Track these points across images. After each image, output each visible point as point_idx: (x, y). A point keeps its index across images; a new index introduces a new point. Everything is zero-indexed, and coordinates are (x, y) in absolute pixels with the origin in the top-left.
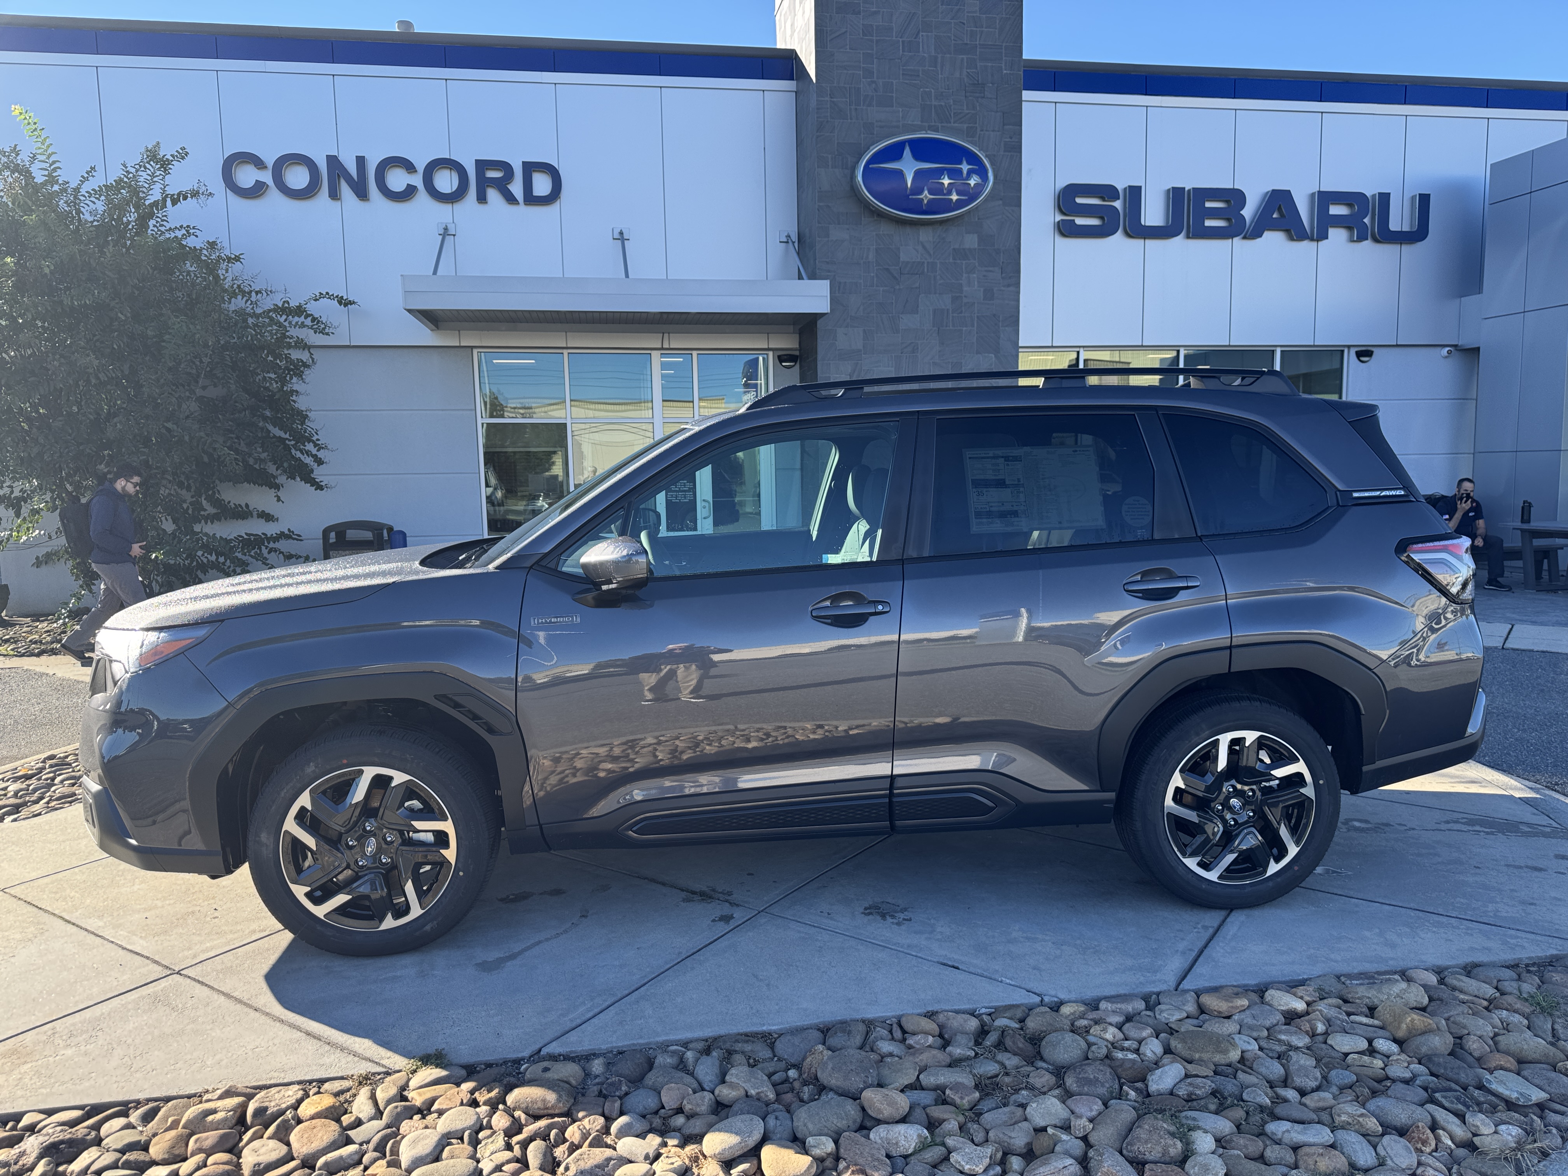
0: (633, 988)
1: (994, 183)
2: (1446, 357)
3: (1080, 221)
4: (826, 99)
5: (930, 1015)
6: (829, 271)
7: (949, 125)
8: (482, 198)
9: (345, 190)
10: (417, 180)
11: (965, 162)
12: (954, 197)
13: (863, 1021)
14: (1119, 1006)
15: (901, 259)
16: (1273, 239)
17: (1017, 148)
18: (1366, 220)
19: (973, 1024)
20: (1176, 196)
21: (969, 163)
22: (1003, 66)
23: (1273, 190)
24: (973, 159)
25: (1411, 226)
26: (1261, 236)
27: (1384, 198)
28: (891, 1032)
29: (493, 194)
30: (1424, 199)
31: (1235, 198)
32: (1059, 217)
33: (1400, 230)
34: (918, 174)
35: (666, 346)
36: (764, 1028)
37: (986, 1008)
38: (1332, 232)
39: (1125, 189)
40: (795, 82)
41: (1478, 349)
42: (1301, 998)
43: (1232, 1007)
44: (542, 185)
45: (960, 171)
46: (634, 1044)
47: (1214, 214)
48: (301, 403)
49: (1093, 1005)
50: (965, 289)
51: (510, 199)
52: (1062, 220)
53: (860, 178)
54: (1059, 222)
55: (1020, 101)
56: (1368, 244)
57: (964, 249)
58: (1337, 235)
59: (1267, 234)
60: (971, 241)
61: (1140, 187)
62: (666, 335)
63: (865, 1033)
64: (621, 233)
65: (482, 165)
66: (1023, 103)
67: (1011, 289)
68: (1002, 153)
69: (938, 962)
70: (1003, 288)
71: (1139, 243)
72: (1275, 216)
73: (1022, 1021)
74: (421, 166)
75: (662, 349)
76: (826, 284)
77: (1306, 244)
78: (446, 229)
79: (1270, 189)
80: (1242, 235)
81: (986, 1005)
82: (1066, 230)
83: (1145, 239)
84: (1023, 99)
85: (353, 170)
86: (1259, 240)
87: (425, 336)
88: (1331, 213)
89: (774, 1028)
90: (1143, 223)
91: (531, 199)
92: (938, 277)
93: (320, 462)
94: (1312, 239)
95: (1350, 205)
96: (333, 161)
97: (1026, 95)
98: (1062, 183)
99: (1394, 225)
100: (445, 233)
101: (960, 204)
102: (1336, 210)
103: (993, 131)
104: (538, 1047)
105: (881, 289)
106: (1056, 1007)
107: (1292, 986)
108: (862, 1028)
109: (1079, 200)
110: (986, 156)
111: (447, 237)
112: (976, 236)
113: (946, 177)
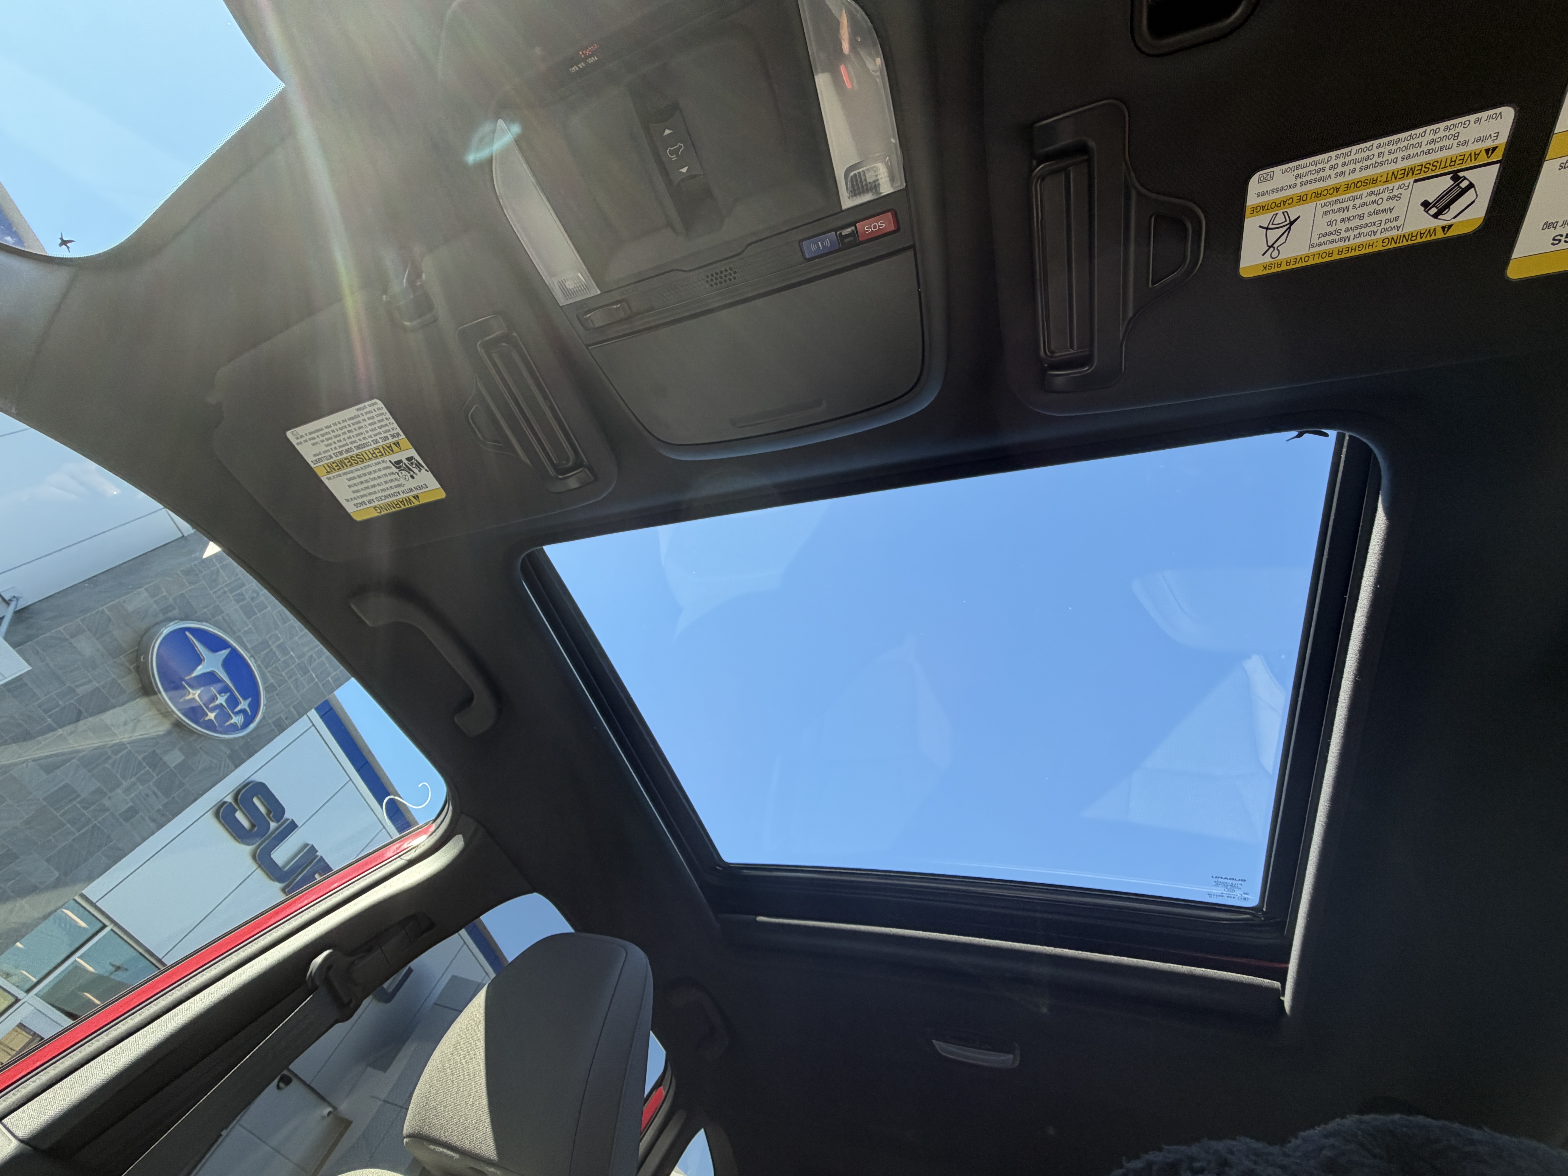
1: (245, 735)
3: (239, 815)
4: (217, 564)
6: (39, 663)
11: (247, 702)
12: (212, 716)
20: (309, 851)
21: (249, 705)
24: (255, 706)
30: (410, 970)
34: (211, 674)
39: (288, 819)
45: (237, 703)
52: (229, 804)
53: (166, 631)
54: (225, 802)
55: (305, 713)
57: (161, 759)
60: (175, 759)
61: (297, 827)
66: (305, 716)
67: (151, 825)
68: (270, 721)
71: (253, 866)
76: (26, 667)
83: (260, 866)
90: (271, 854)
97: (312, 713)
98: (258, 777)
101: (209, 725)
109: (255, 800)
110: (263, 713)
112: (183, 757)
113: (226, 697)
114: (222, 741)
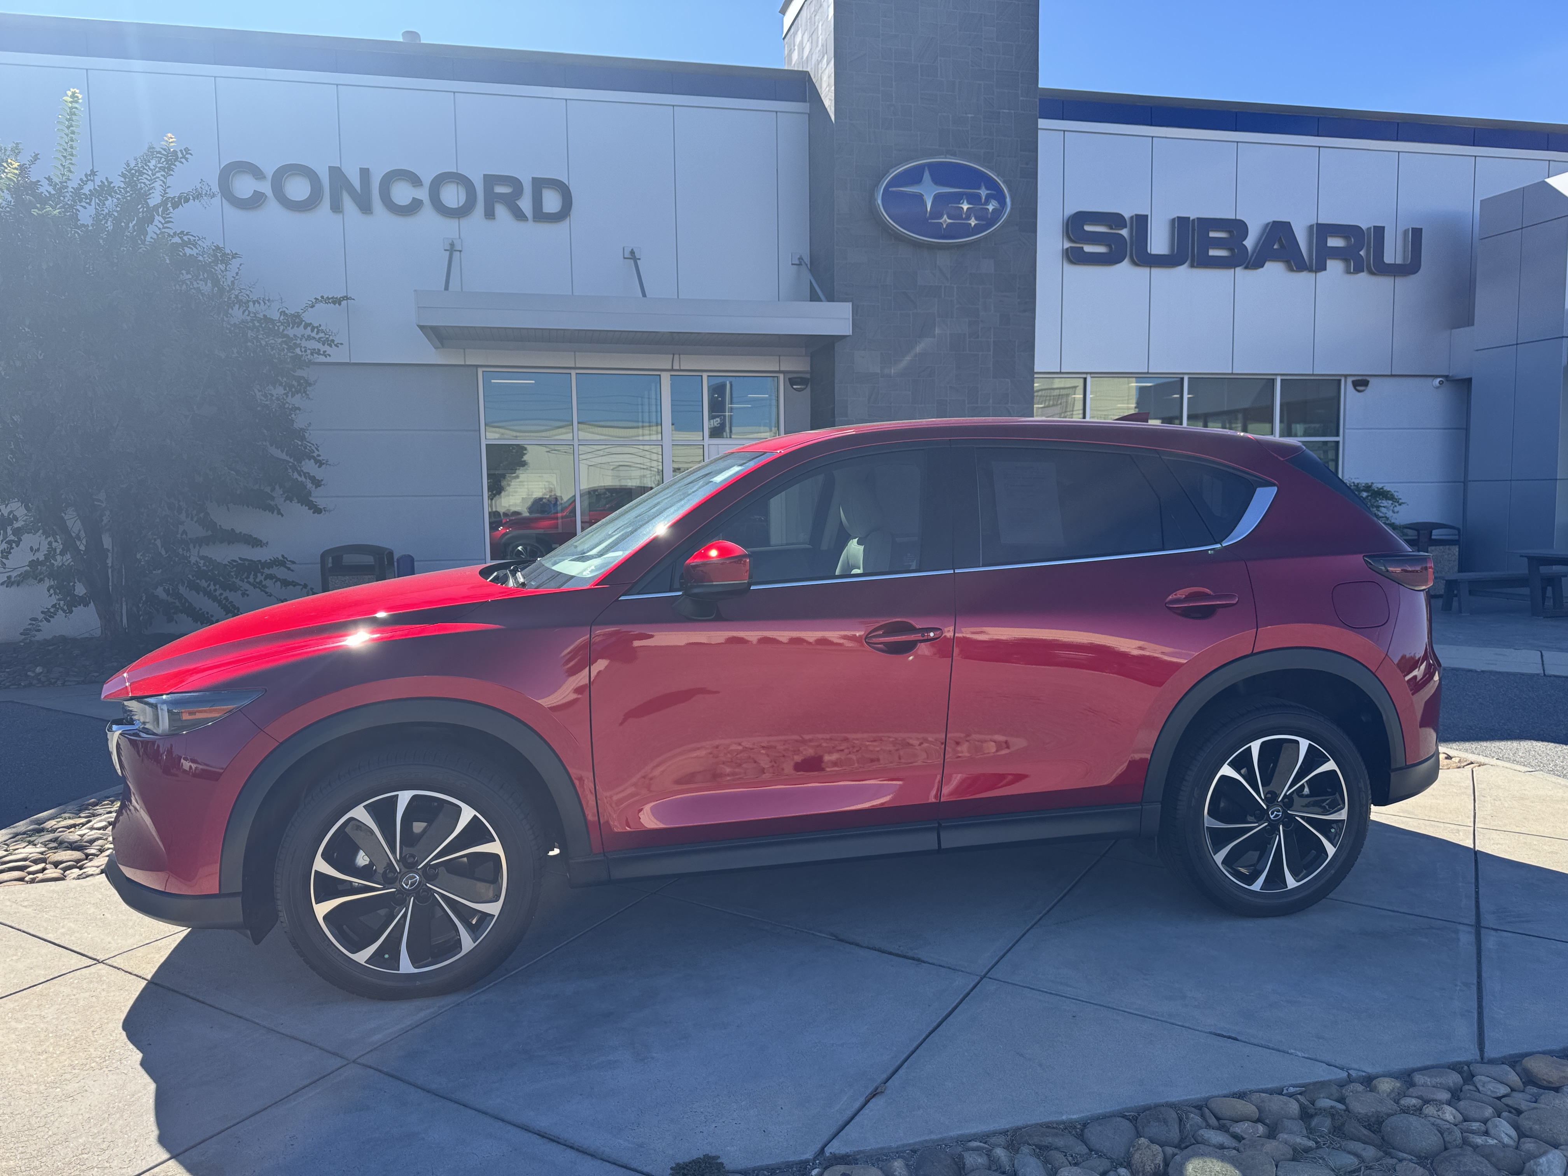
1: (1012, 209)
2: (1437, 388)
3: (1088, 249)
4: (845, 121)
6: (849, 294)
7: (967, 150)
8: (490, 214)
9: (348, 203)
10: (423, 194)
11: (983, 187)
12: (973, 222)
13: (1170, 1106)
15: (919, 283)
16: (1274, 270)
17: (1033, 175)
18: (1362, 253)
20: (1181, 226)
21: (987, 189)
22: (1019, 92)
23: (1273, 222)
24: (991, 184)
25: (1404, 258)
26: (1262, 266)
27: (1379, 231)
29: (501, 210)
30: (1417, 233)
31: (1238, 228)
32: (1067, 245)
33: (1394, 262)
34: (938, 198)
35: (676, 367)
37: (1293, 1086)
38: (1329, 263)
39: (1132, 218)
40: (808, 104)
41: (1469, 381)
44: (551, 202)
45: (979, 196)
47: (1218, 243)
48: (300, 422)
50: (981, 313)
51: (519, 215)
52: (1071, 247)
53: (880, 201)
54: (1067, 249)
55: (1036, 129)
56: (1363, 276)
57: (980, 274)
58: (1335, 267)
59: (1269, 265)
60: (987, 266)
61: (1147, 216)
62: (676, 356)
63: (1178, 1120)
64: (632, 252)
65: (490, 180)
66: (1039, 131)
67: (1028, 314)
68: (1018, 177)
70: (1019, 314)
71: (1144, 271)
72: (1275, 247)
73: (1343, 1102)
74: (427, 179)
75: (672, 370)
76: (849, 305)
77: (1304, 274)
78: (452, 245)
79: (1271, 220)
80: (1244, 265)
81: (1294, 1082)
82: (1075, 257)
83: (1150, 267)
84: (1039, 127)
85: (356, 182)
86: (1261, 270)
87: (431, 355)
88: (1329, 245)
90: (1149, 252)
91: (540, 216)
92: (955, 302)
94: (1311, 270)
95: (1346, 238)
96: (336, 173)
98: (1071, 210)
99: (1388, 259)
100: (452, 249)
101: (978, 229)
102: (1334, 242)
103: (1009, 157)
105: (899, 312)
106: (1369, 1084)
108: (1172, 1114)
109: (1088, 228)
110: (1004, 182)
111: (455, 253)
112: (992, 261)
113: (965, 201)
114: (1002, 226)
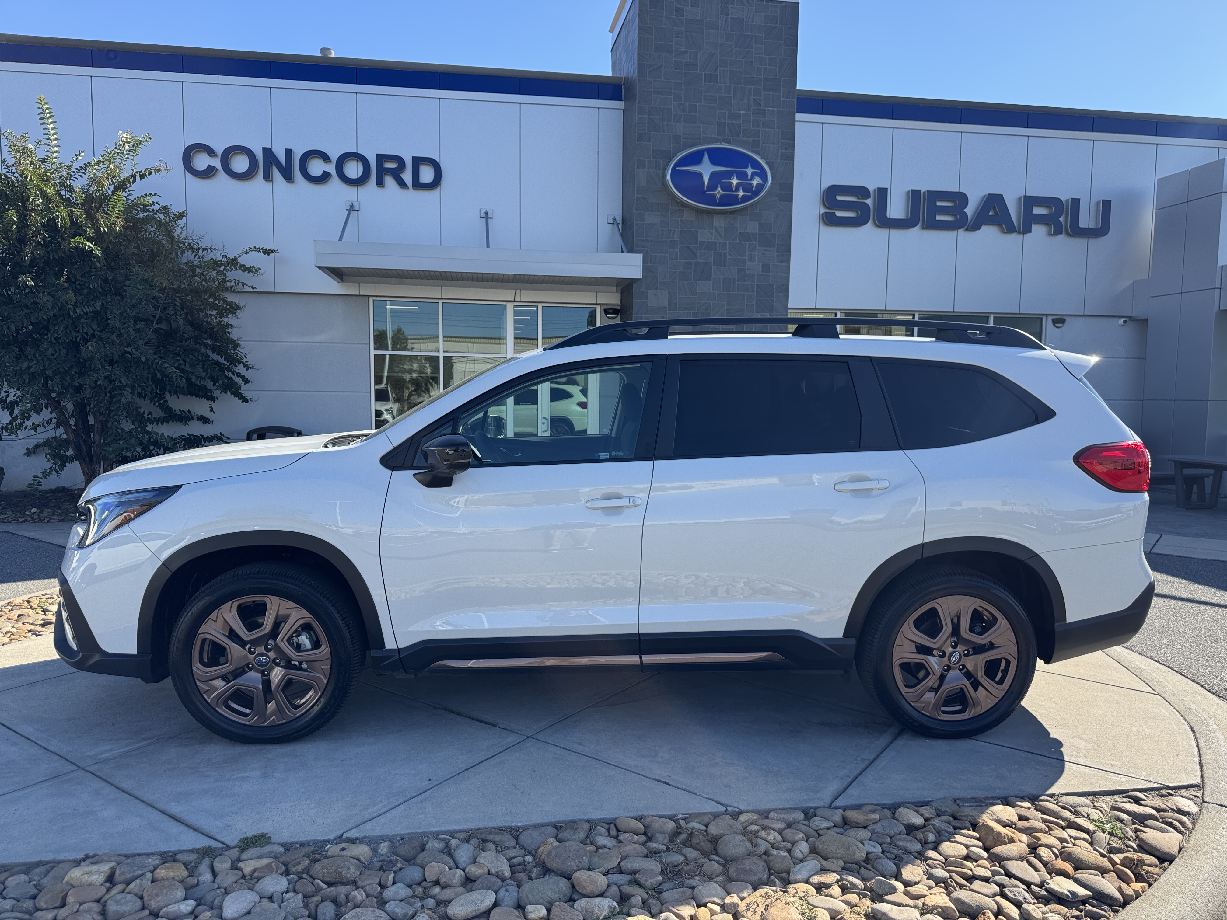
0: (421, 791)
1: (772, 183)
2: (1122, 326)
3: (839, 214)
4: (645, 116)
5: (639, 819)
6: (643, 247)
7: (739, 138)
8: (380, 183)
9: (276, 174)
10: (331, 168)
11: (750, 167)
12: (741, 193)
13: (589, 821)
14: (783, 816)
15: (699, 240)
16: (989, 232)
17: (790, 158)
18: (1061, 219)
19: (671, 825)
20: (915, 195)
21: (753, 168)
22: (781, 94)
23: (989, 194)
24: (756, 165)
25: (1096, 224)
26: (979, 229)
27: (1076, 202)
28: (608, 830)
29: (389, 181)
30: (1107, 204)
31: (961, 199)
32: (823, 210)
33: (1087, 227)
34: (713, 175)
35: (518, 299)
36: (513, 824)
37: (682, 814)
38: (1034, 227)
39: (875, 190)
40: (623, 103)
41: (1147, 320)
42: (922, 815)
43: (867, 820)
44: (427, 175)
45: (746, 174)
46: (413, 833)
47: (944, 211)
48: (234, 334)
49: (765, 814)
50: (747, 263)
51: (402, 184)
52: (825, 212)
53: (669, 178)
54: (823, 214)
55: (794, 121)
56: (1062, 237)
57: (747, 233)
58: (1039, 231)
59: (984, 228)
60: (753, 227)
61: (887, 189)
62: (518, 291)
63: (588, 831)
64: (486, 213)
65: (381, 159)
66: (796, 123)
67: (783, 264)
68: (779, 161)
69: (655, 779)
70: (777, 264)
71: (884, 232)
72: (990, 214)
73: (707, 826)
74: (334, 157)
75: (514, 301)
76: (641, 256)
77: (1014, 236)
78: (352, 206)
79: (988, 193)
80: (965, 228)
81: (683, 812)
82: (830, 220)
83: (889, 228)
84: (796, 120)
85: (282, 158)
86: (978, 231)
87: (333, 286)
88: (1034, 212)
89: (520, 824)
90: (888, 216)
91: (418, 185)
92: (728, 254)
93: (246, 381)
94: (1019, 233)
95: (1048, 207)
96: (268, 152)
97: (799, 116)
98: (826, 185)
99: (1083, 223)
100: (351, 208)
101: (745, 199)
102: (1037, 211)
103: (772, 144)
104: (341, 832)
105: (683, 261)
106: (736, 815)
107: (918, 805)
108: (586, 826)
109: (839, 198)
110: (767, 163)
111: (353, 212)
112: (757, 223)
113: (735, 178)
